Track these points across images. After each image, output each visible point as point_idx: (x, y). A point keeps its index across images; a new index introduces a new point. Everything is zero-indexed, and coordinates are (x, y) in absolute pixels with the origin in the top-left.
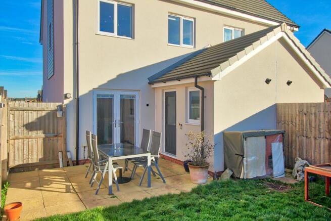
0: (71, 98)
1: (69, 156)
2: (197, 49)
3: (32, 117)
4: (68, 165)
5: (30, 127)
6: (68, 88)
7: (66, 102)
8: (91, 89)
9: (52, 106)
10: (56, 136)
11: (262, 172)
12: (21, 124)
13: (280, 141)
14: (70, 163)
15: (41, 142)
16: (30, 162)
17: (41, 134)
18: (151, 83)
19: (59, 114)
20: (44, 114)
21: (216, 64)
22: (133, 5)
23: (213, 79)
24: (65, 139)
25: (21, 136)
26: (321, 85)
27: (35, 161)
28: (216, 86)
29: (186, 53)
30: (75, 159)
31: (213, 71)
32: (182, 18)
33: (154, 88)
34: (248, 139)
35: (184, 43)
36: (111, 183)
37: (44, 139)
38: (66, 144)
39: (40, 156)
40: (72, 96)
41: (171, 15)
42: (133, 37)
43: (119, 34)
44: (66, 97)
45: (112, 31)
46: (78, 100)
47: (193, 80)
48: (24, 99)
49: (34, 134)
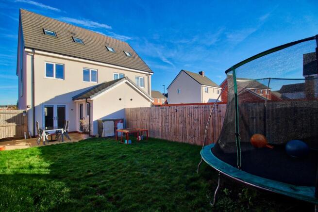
0: (31, 107)
1: (30, 134)
2: (99, 84)
3: (10, 117)
4: (29, 138)
5: (9, 121)
6: (29, 102)
7: (28, 109)
8: (41, 103)
9: (21, 111)
10: (23, 125)
11: (112, 134)
12: (4, 119)
13: (121, 123)
14: (30, 137)
15: (14, 128)
16: (9, 137)
17: (14, 124)
18: (73, 100)
19: (24, 115)
20: (16, 115)
21: (93, 94)
22: (64, 64)
23: (91, 99)
24: (28, 126)
25: (4, 125)
26: (149, 101)
27: (12, 136)
28: (94, 102)
29: (85, 87)
30: (33, 135)
31: (91, 96)
32: (91, 70)
33: (76, 102)
34: (105, 122)
35: (92, 81)
36: (44, 140)
37: (16, 126)
38: (28, 128)
39: (14, 134)
40: (31, 106)
41: (84, 68)
42: (64, 79)
43: (56, 77)
44: (28, 107)
45: (53, 76)
46: (34, 108)
47: (85, 100)
48: (7, 106)
49: (11, 124)
